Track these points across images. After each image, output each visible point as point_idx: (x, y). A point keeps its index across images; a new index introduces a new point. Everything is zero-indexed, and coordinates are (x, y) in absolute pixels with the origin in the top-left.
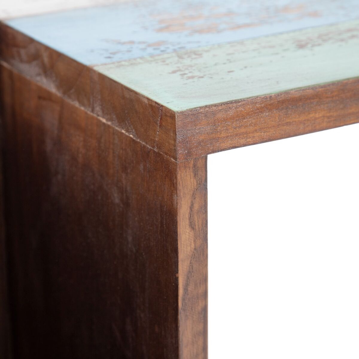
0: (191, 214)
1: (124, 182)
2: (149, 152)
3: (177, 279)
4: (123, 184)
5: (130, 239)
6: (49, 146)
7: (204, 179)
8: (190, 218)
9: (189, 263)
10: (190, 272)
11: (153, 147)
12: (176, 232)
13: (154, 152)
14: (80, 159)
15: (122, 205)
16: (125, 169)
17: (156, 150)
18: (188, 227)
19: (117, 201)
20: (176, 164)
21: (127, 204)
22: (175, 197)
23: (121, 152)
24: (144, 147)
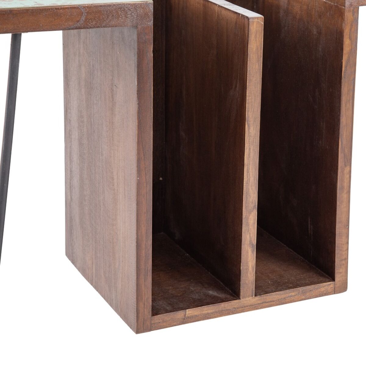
0: (350, 33)
1: (319, 23)
2: (332, 6)
3: (342, 63)
4: (318, 24)
5: (320, 49)
6: (282, 13)
7: (357, 17)
8: (350, 35)
9: (348, 56)
10: (348, 60)
11: (335, 3)
12: (343, 41)
13: (335, 5)
14: (298, 17)
15: (317, 34)
16: (320, 17)
17: (336, 4)
18: (348, 39)
19: (315, 33)
20: (345, 9)
21: (320, 33)
22: (343, 24)
23: (319, 9)
24: (330, 4)
